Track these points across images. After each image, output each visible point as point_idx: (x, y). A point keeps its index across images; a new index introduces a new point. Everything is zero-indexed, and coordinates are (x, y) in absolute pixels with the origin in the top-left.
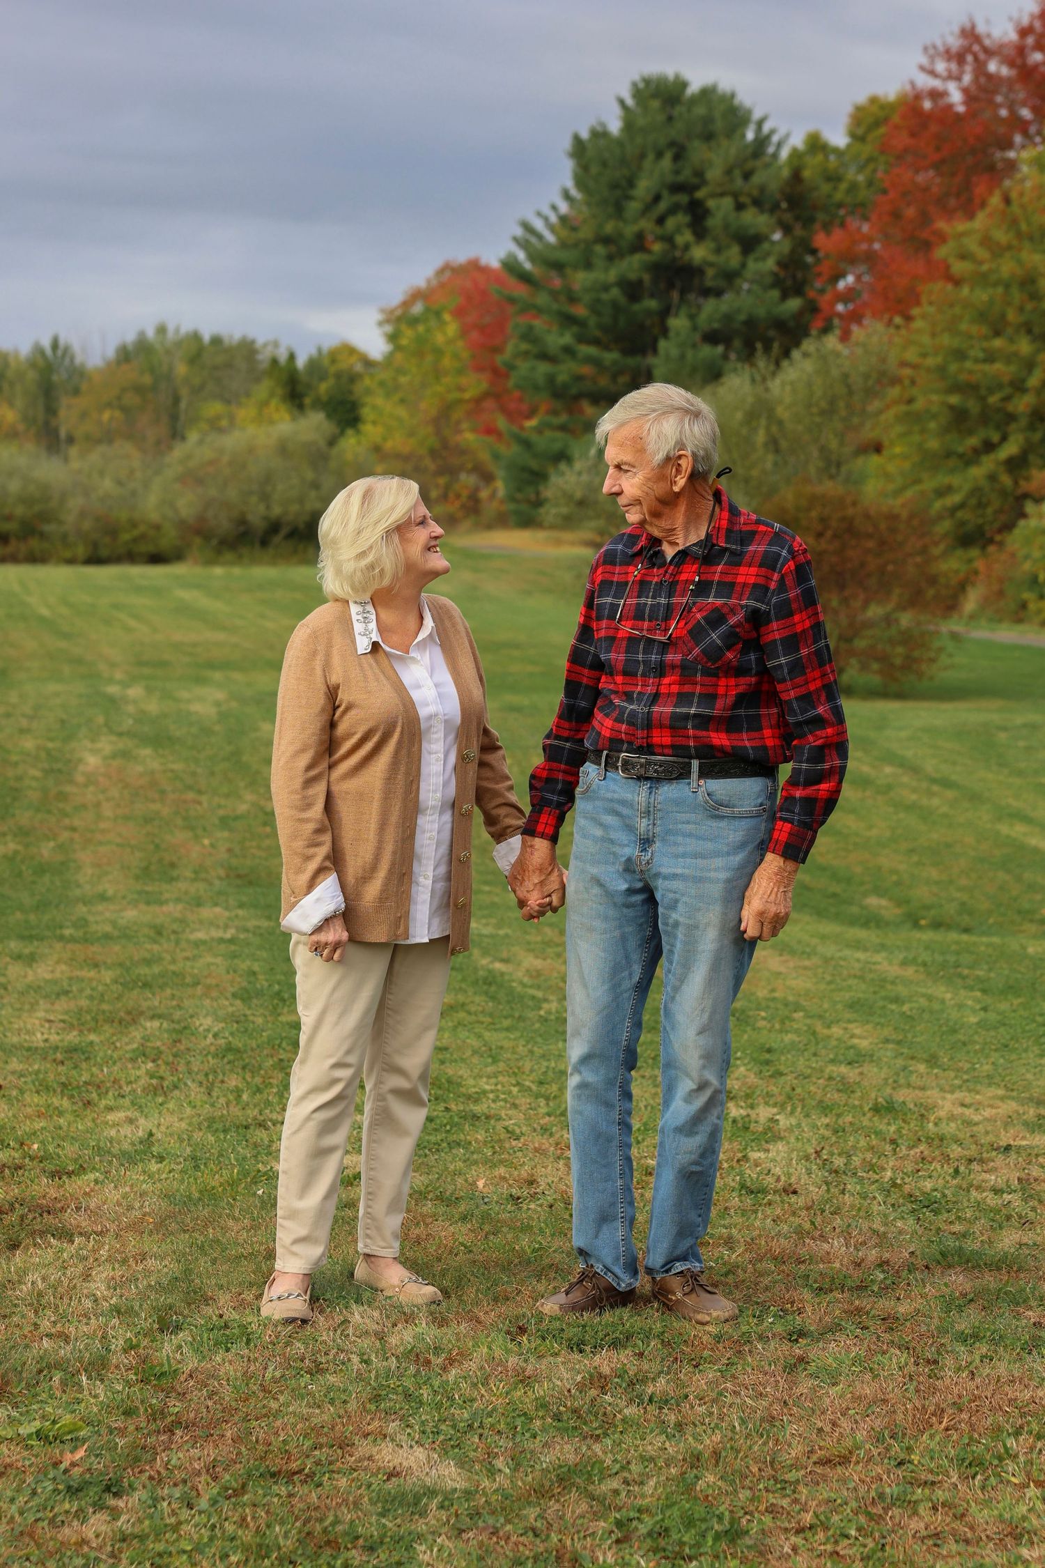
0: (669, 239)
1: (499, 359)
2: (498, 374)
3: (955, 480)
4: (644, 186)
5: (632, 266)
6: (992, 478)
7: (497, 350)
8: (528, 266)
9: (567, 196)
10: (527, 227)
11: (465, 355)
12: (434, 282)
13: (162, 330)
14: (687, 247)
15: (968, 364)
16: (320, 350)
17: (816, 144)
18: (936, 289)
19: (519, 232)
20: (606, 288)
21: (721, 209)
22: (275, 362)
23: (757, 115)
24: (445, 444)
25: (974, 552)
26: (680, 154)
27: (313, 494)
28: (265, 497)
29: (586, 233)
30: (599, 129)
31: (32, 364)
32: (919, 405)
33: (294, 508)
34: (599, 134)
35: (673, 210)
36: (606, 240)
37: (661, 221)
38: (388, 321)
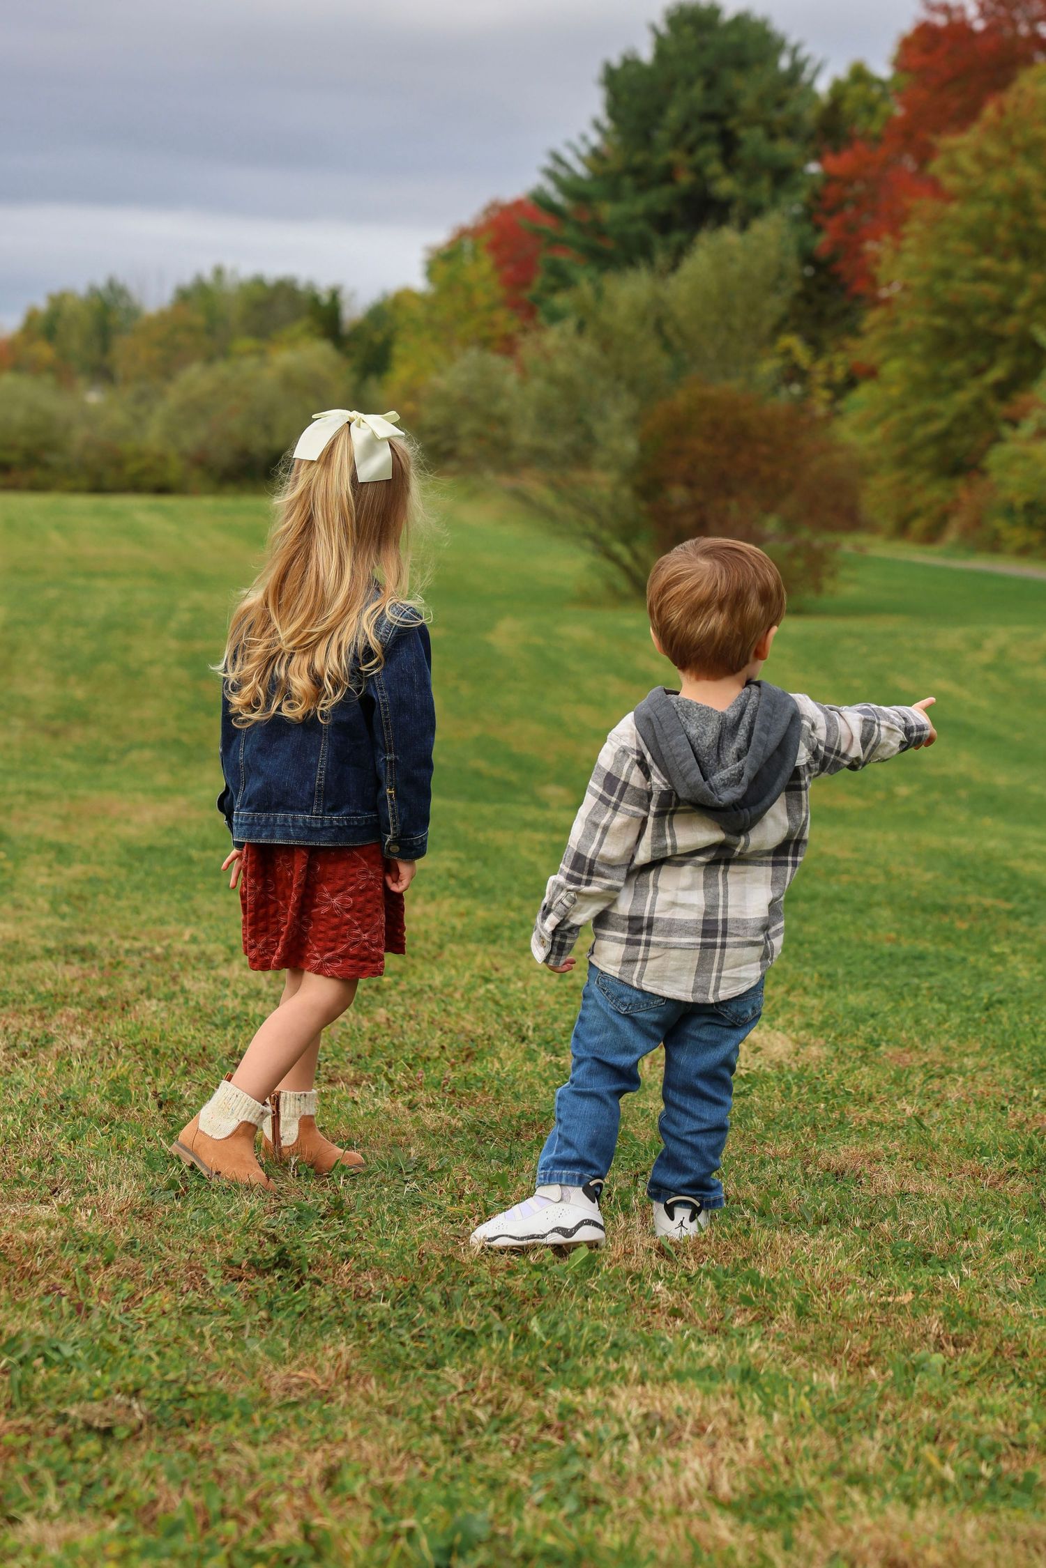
0: (698, 170)
1: (527, 295)
2: (528, 310)
3: (940, 406)
4: (674, 114)
5: (659, 198)
6: (979, 403)
7: (526, 284)
8: (559, 199)
9: (597, 126)
10: (557, 158)
11: (501, 291)
12: (482, 221)
13: (219, 272)
14: (715, 178)
15: (956, 285)
17: (859, 75)
18: (925, 206)
19: (547, 162)
20: (632, 219)
21: (752, 138)
22: (316, 300)
23: (792, 40)
25: (960, 483)
26: (711, 83)
29: (615, 164)
30: (629, 58)
31: (87, 305)
32: (903, 327)
34: (630, 62)
35: (704, 139)
36: (636, 172)
37: (691, 150)
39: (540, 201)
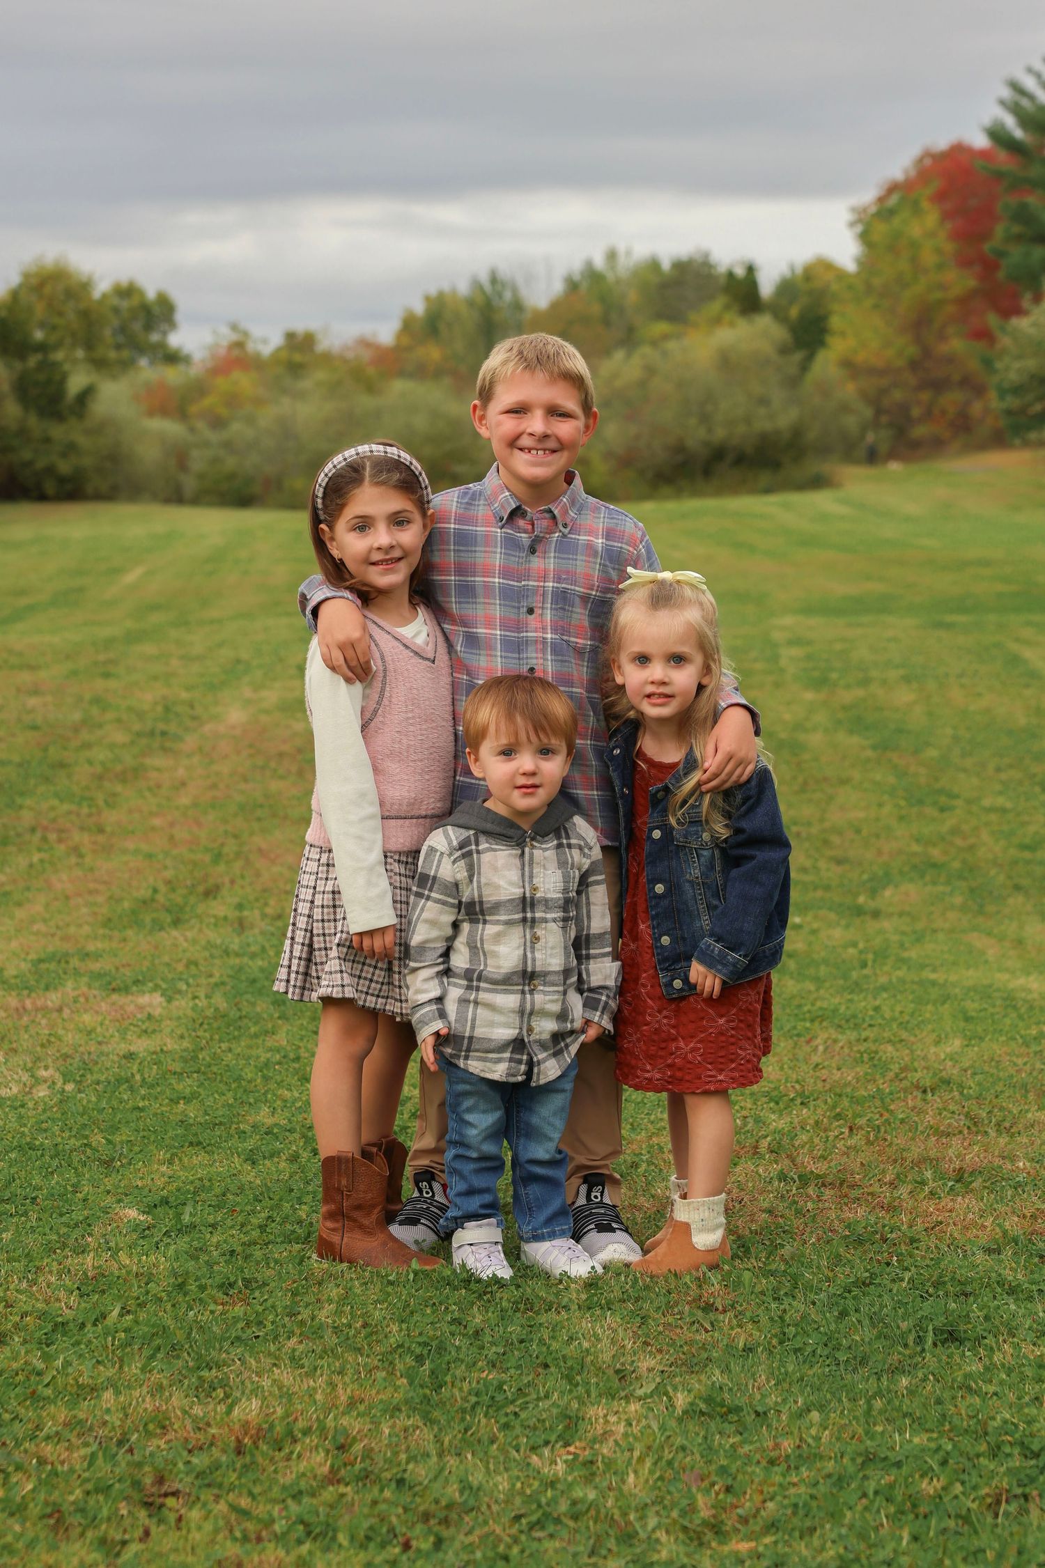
1: (987, 247)
2: (988, 266)
7: (985, 236)
8: (1018, 134)
10: (1014, 87)
11: (949, 247)
12: (913, 173)
13: (612, 256)
16: (792, 269)
19: (1006, 93)
22: (730, 275)
24: (927, 353)
27: (762, 411)
28: (705, 418)
31: (470, 303)
33: (741, 429)
38: (859, 221)
39: (997, 135)
